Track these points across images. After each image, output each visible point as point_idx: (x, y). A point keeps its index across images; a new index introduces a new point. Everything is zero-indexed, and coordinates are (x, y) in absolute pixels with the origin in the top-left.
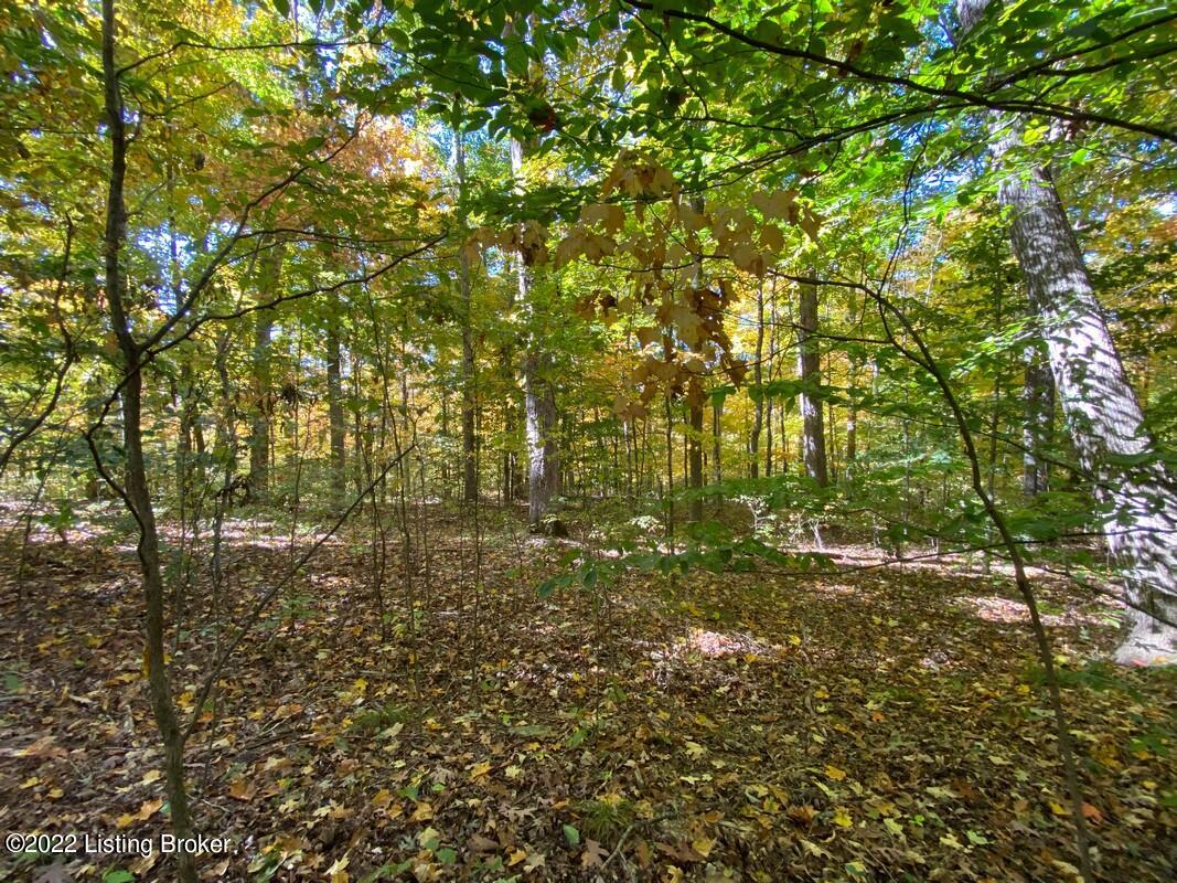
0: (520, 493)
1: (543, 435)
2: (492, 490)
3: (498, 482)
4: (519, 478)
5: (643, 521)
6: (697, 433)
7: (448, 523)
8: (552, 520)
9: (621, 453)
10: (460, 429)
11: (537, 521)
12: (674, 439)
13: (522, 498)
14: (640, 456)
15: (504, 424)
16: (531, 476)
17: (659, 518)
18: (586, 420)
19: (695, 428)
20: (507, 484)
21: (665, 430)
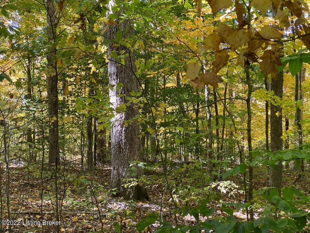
0: (103, 158)
1: (124, 100)
2: (75, 154)
3: (82, 146)
4: (102, 143)
5: (223, 186)
6: (277, 98)
7: (32, 186)
8: (134, 184)
9: (203, 118)
10: (45, 94)
11: (118, 185)
12: (255, 105)
13: (104, 162)
14: (221, 121)
15: (87, 89)
16: (113, 140)
17: (239, 182)
18: (168, 85)
19: (276, 94)
20: (90, 148)
21: (245, 96)
